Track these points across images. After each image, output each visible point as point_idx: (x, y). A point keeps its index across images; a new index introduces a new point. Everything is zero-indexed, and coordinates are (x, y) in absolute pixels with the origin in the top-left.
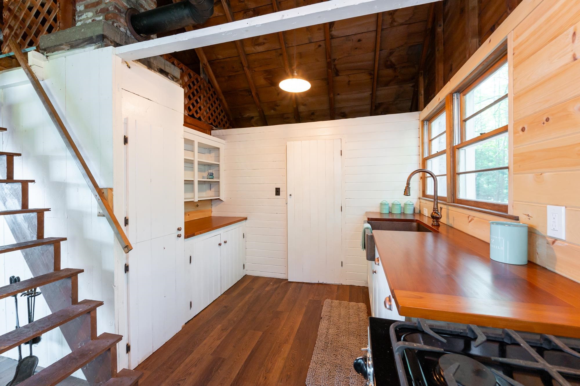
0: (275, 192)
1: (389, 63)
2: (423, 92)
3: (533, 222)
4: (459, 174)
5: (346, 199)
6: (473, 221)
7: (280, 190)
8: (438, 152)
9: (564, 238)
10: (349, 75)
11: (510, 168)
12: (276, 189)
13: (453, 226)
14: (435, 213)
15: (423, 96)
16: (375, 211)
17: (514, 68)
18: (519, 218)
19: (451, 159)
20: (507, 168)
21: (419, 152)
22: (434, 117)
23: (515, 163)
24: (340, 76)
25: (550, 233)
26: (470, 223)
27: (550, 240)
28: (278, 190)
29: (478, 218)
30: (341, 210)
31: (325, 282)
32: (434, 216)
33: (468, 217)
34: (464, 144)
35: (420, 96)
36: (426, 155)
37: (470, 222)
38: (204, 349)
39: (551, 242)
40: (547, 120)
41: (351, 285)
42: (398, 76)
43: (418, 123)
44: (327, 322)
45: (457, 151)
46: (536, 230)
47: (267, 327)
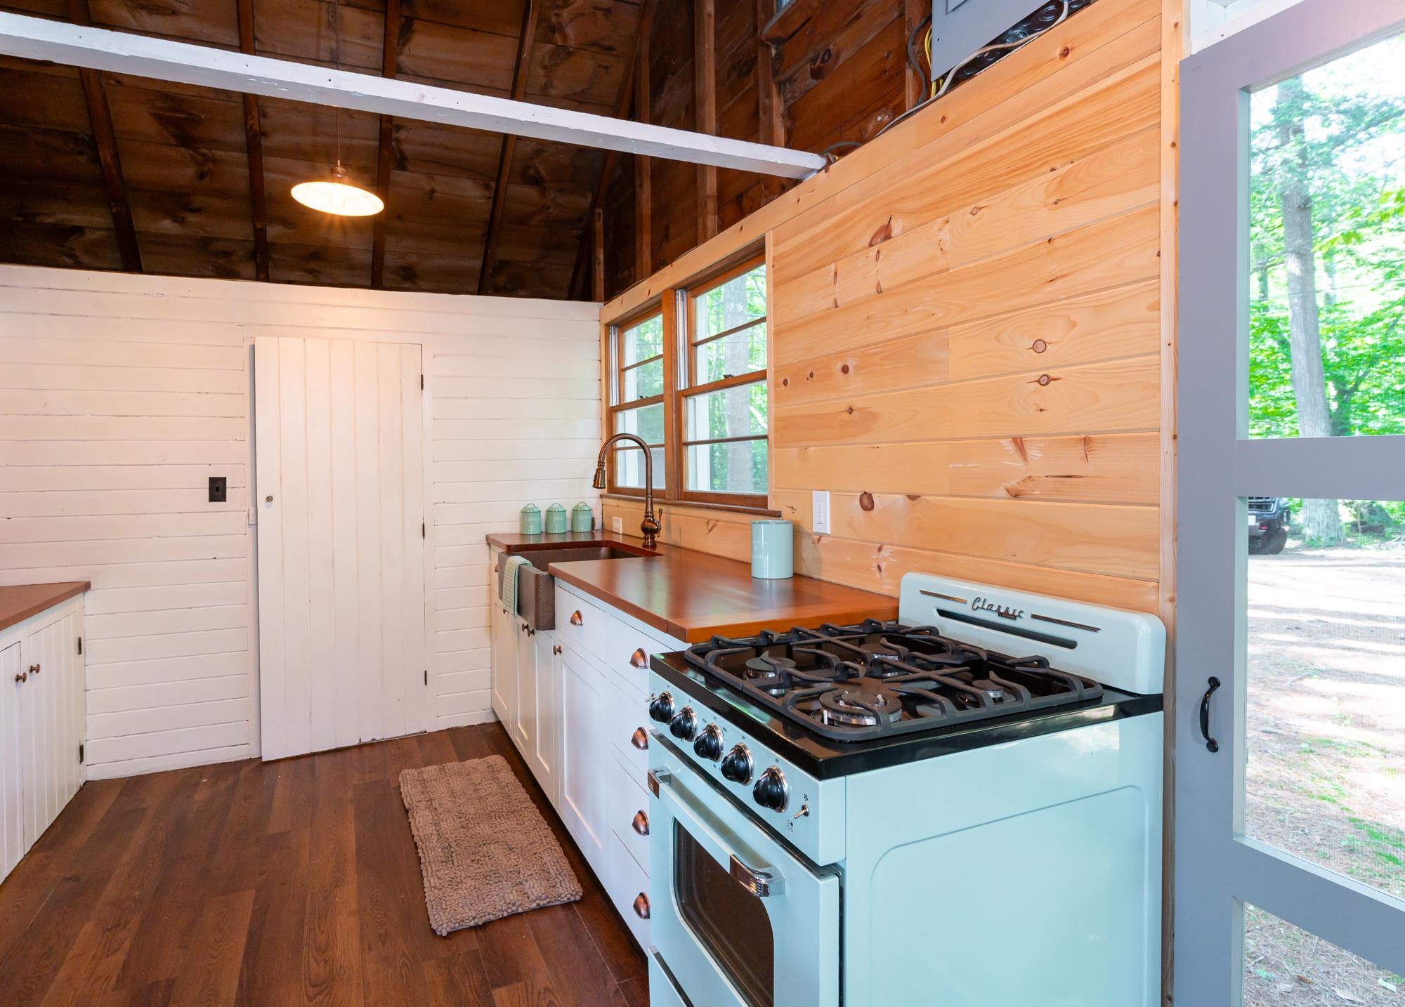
0: (207, 491)
1: (532, 172)
2: (601, 257)
3: (797, 517)
4: (688, 444)
5: (435, 504)
6: (716, 529)
7: (228, 485)
8: (644, 397)
9: (829, 533)
10: (434, 176)
11: (770, 438)
12: (213, 481)
13: (679, 545)
14: (648, 522)
15: (602, 267)
16: (508, 531)
17: (774, 287)
18: (782, 513)
19: (674, 416)
20: (765, 437)
21: (601, 394)
22: (631, 321)
23: (776, 431)
24: (408, 171)
25: (816, 529)
26: (712, 532)
27: (816, 537)
28: (220, 484)
29: (724, 521)
30: (424, 535)
31: (378, 738)
32: (649, 527)
33: (708, 523)
34: (693, 391)
35: (597, 266)
36: (614, 402)
37: (710, 531)
38: (76, 991)
39: (816, 541)
40: (812, 375)
41: (450, 727)
42: (548, 208)
43: (596, 329)
44: (427, 813)
45: (684, 400)
46: (801, 527)
47: (260, 875)
